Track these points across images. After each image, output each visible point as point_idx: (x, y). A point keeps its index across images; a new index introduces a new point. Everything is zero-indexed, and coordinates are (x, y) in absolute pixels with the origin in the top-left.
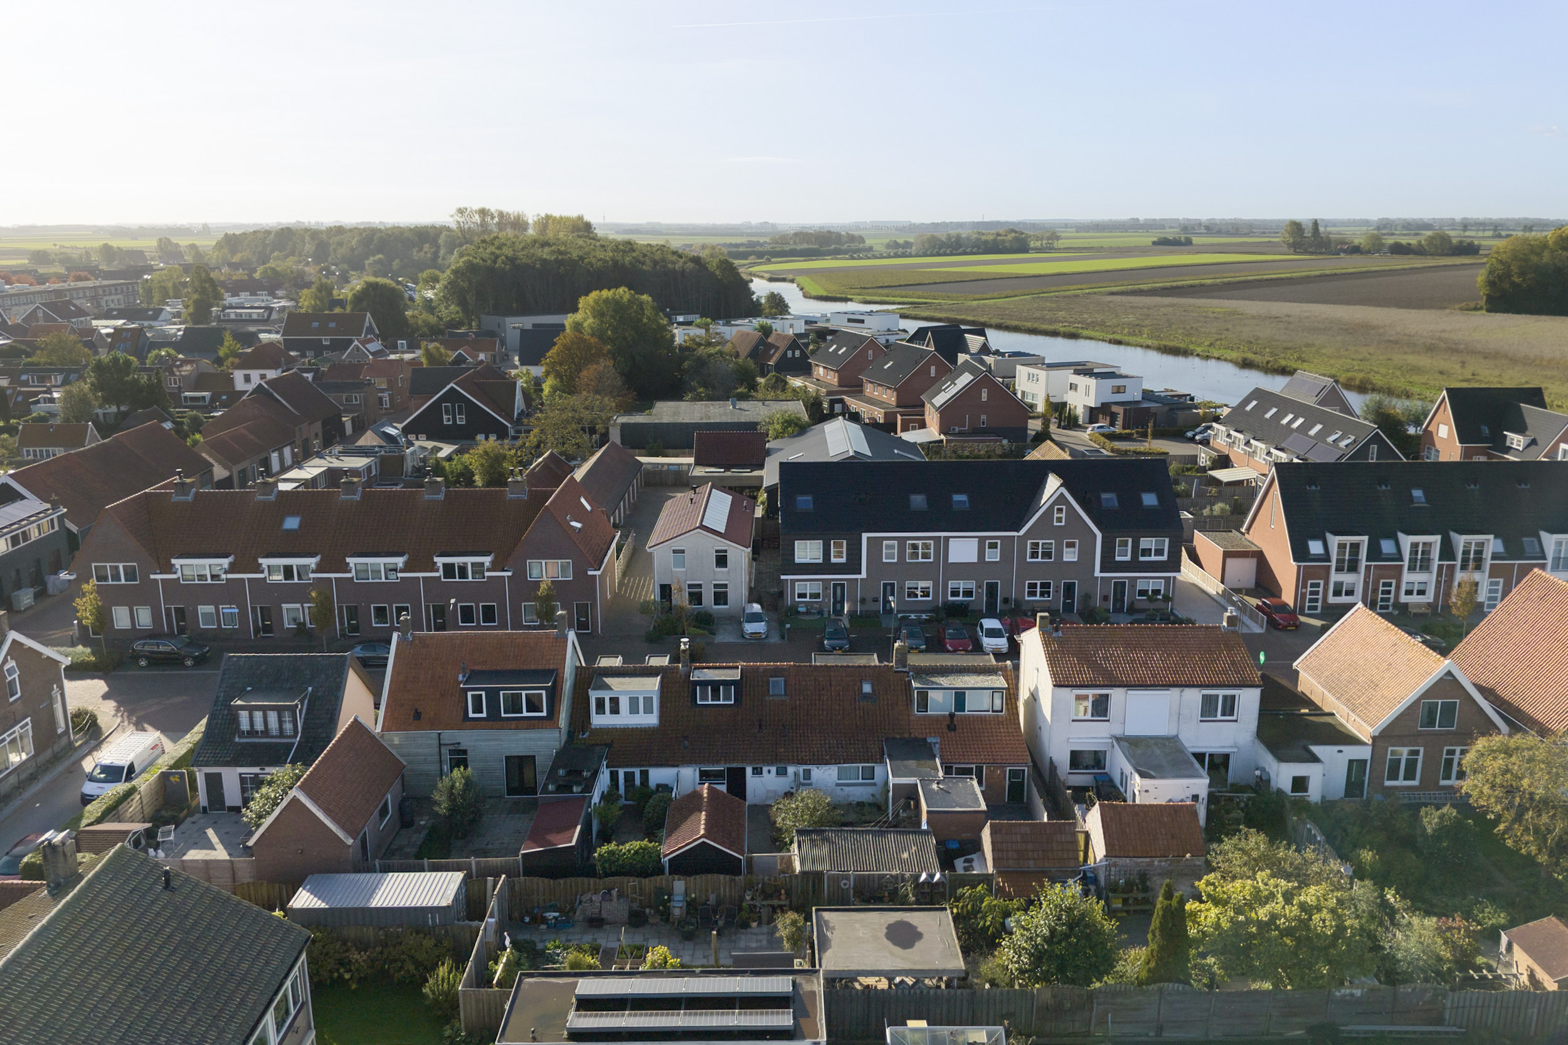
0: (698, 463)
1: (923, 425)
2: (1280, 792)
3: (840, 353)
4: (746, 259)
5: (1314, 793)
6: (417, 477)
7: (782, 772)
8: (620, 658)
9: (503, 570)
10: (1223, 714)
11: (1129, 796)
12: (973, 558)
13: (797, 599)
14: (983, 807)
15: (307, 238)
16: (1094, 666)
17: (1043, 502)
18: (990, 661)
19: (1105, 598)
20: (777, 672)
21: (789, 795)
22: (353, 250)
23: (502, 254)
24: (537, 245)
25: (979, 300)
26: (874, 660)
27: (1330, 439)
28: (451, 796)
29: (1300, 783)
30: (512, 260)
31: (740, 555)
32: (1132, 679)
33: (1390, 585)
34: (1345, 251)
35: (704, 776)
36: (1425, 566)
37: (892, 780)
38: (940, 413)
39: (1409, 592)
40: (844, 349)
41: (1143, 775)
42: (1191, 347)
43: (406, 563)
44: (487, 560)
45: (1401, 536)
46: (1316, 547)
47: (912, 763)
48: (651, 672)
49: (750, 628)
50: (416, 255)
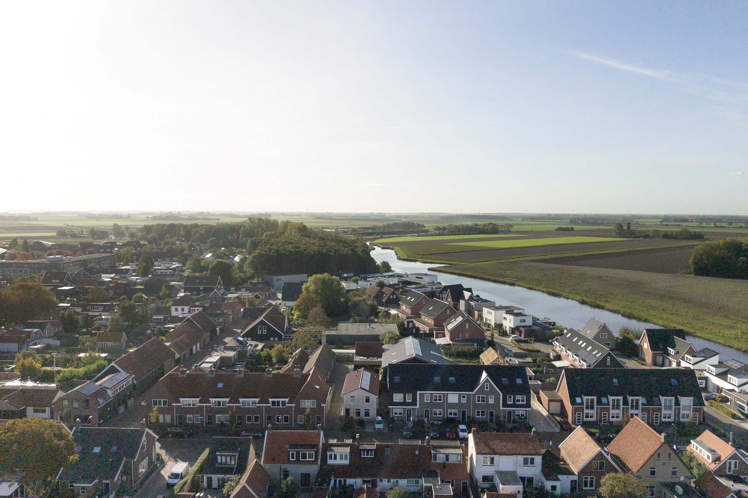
0: (358, 354)
1: (444, 336)
2: (547, 491)
3: (412, 300)
4: (372, 235)
5: (558, 492)
6: (251, 358)
7: (389, 481)
8: (336, 440)
9: (292, 404)
10: (531, 464)
11: (499, 491)
12: (457, 401)
13: (394, 415)
14: (452, 494)
15: (182, 229)
16: (489, 447)
17: (481, 381)
18: (458, 444)
19: (505, 417)
20: (388, 446)
21: (391, 489)
22: (202, 234)
23: (273, 249)
24: (287, 243)
25: (474, 262)
26: (420, 443)
27: (594, 353)
28: (287, 487)
29: (554, 488)
30: (277, 251)
31: (374, 398)
32: (502, 452)
33: (606, 414)
34: (642, 237)
35: (364, 482)
36: (618, 408)
37: (424, 485)
38: (450, 332)
39: (613, 417)
40: (413, 299)
41: (503, 484)
42: (561, 293)
43: (259, 401)
44: (287, 400)
45: (609, 396)
46: (578, 400)
47: (431, 479)
48: (346, 445)
49: (377, 426)
50: (230, 238)
